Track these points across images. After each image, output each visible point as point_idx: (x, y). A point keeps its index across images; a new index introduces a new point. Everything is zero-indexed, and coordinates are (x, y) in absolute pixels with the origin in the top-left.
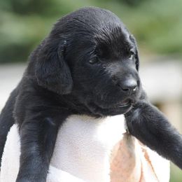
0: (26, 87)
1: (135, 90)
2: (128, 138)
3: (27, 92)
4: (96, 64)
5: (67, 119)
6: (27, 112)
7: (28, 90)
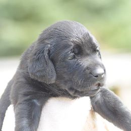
0: (19, 78)
1: (102, 76)
2: (92, 114)
3: (20, 82)
4: (73, 60)
5: (49, 100)
6: (20, 96)
7: (20, 80)
